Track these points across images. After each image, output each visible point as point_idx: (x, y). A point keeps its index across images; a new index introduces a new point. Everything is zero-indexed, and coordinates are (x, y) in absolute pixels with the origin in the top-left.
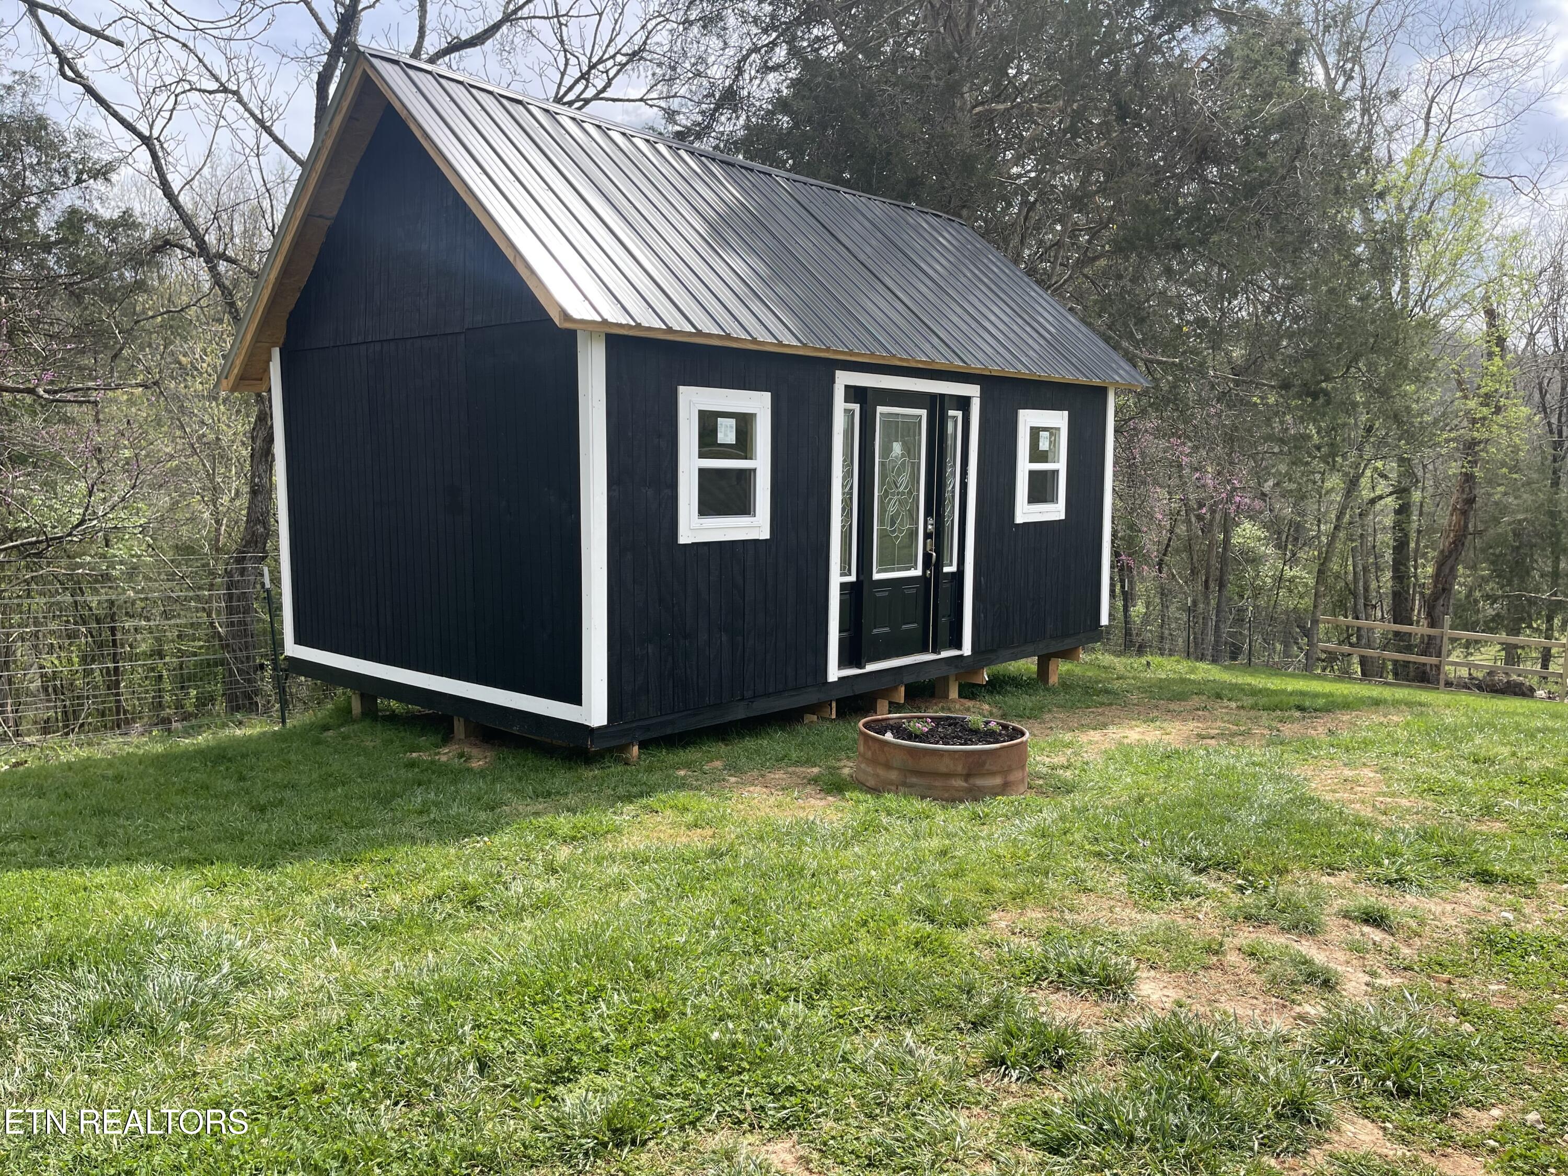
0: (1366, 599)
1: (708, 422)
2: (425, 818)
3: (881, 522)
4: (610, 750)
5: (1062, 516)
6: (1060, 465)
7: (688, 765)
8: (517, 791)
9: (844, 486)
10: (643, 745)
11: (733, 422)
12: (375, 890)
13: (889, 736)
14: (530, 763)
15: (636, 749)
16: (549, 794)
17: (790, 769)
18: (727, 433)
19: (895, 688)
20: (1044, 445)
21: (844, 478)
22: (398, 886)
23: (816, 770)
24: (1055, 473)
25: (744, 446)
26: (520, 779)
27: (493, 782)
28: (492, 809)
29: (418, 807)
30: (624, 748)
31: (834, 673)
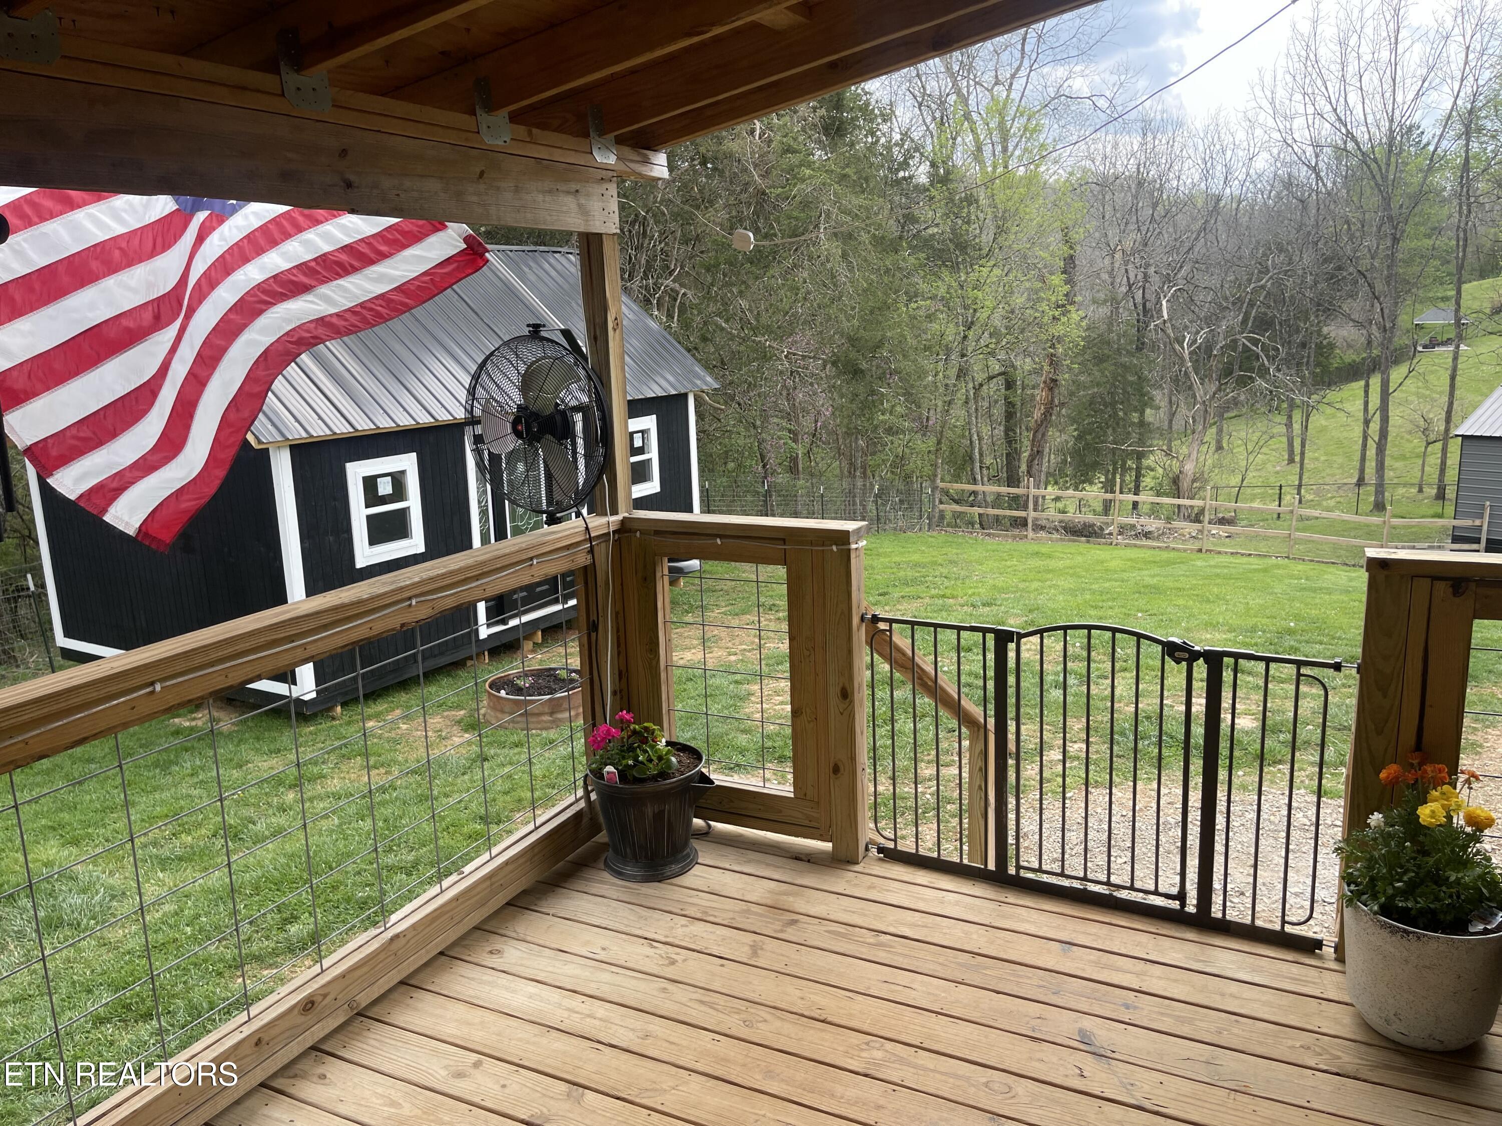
0: (981, 462)
1: (370, 483)
2: (196, 780)
3: (513, 520)
4: (321, 711)
5: (658, 490)
6: (653, 454)
7: (377, 716)
8: (257, 750)
9: (479, 502)
10: (344, 705)
11: (389, 478)
12: (174, 835)
13: (503, 693)
14: (264, 724)
15: (339, 709)
16: (279, 751)
17: (445, 714)
18: (385, 487)
19: (535, 633)
20: (638, 443)
21: (479, 497)
22: (189, 832)
23: (462, 712)
24: (649, 461)
25: (399, 492)
26: (258, 739)
27: (238, 745)
28: (241, 767)
29: (189, 771)
30: (331, 709)
31: (484, 632)
